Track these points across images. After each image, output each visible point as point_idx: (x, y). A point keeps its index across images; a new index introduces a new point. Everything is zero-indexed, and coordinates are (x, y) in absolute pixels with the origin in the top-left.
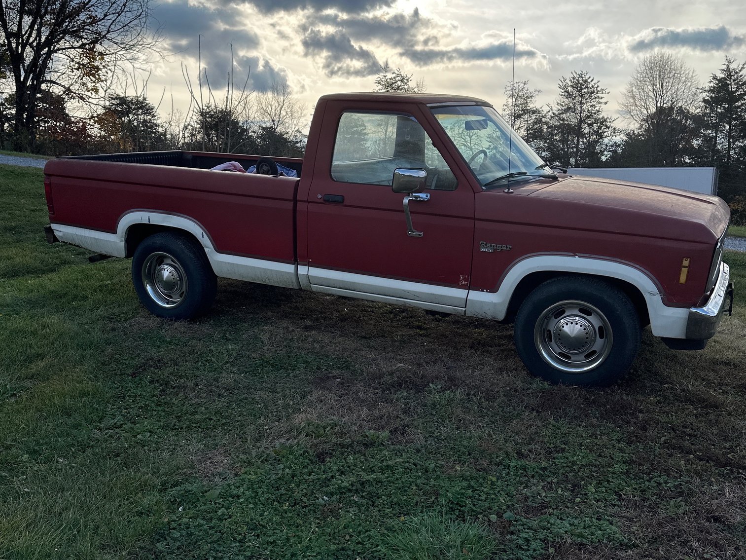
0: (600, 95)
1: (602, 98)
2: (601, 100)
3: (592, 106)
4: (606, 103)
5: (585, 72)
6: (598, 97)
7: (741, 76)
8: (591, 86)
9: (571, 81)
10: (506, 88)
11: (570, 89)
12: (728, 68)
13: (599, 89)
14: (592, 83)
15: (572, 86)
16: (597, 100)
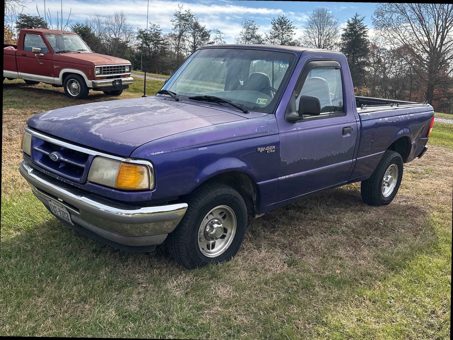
0: (292, 29)
1: (293, 31)
2: (292, 33)
3: (288, 36)
4: (295, 34)
5: (285, 16)
6: (291, 30)
7: (361, 24)
8: (287, 24)
9: (277, 20)
10: (242, 22)
11: (277, 25)
12: (356, 18)
13: (291, 26)
14: (288, 23)
15: (278, 24)
16: (290, 32)
